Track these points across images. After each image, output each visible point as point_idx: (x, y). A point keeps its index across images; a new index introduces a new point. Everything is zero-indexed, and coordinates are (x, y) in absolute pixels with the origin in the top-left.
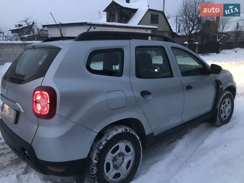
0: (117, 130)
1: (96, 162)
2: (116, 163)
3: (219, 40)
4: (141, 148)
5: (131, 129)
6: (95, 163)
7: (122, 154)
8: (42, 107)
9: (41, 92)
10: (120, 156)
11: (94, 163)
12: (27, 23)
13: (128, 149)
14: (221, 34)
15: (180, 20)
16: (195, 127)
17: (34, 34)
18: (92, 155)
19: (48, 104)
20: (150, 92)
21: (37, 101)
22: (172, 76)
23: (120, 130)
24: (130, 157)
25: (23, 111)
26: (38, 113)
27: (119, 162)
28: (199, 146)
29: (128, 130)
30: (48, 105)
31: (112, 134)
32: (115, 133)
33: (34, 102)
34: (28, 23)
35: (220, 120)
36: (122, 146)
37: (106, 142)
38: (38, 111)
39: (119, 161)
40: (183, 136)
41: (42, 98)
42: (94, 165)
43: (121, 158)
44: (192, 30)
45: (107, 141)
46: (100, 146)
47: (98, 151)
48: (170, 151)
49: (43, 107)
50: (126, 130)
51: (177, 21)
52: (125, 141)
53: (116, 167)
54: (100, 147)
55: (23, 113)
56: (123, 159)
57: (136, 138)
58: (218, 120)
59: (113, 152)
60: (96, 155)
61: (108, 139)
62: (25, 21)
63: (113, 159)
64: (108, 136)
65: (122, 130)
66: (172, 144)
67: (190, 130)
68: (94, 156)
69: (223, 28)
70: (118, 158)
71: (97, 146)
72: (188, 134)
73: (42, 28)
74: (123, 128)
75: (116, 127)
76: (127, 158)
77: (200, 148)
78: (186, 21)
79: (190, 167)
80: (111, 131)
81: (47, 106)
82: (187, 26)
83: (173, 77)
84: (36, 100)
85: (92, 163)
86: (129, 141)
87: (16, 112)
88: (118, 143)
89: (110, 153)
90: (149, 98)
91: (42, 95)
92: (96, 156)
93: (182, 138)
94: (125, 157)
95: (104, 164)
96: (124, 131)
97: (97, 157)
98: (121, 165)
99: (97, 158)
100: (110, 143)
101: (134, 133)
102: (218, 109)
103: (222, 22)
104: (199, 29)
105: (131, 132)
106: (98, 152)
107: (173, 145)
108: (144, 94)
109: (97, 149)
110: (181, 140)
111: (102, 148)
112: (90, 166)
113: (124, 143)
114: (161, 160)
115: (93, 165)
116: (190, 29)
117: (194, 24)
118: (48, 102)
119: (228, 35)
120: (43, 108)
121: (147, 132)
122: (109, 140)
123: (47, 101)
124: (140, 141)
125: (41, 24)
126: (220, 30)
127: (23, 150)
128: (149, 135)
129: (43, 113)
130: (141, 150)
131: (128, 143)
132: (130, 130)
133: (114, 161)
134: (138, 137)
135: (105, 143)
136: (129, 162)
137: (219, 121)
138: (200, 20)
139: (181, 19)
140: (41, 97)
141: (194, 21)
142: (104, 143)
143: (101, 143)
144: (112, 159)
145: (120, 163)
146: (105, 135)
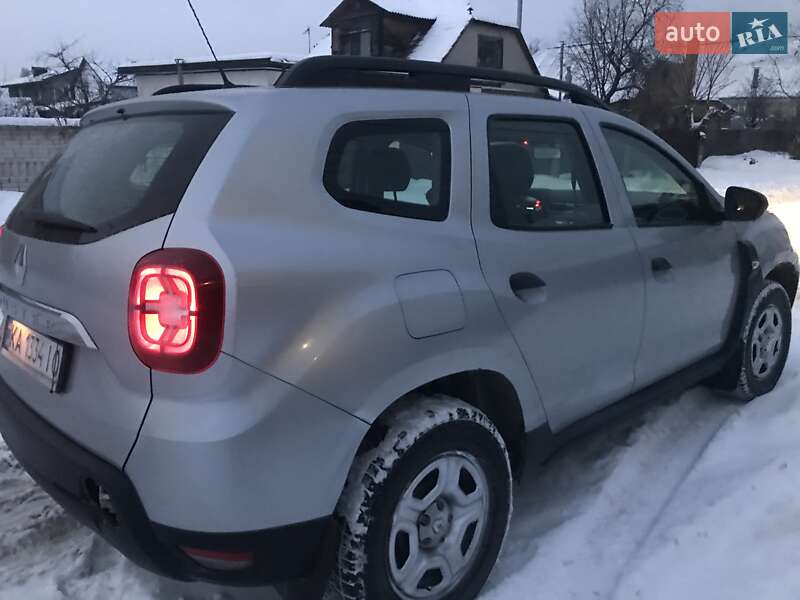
0: (431, 414)
1: (362, 529)
2: (427, 532)
3: (698, 124)
4: (511, 479)
5: (478, 411)
6: (358, 533)
7: (445, 501)
8: (167, 327)
9: (163, 272)
10: (440, 508)
11: (357, 536)
12: (63, 60)
13: (467, 483)
14: (704, 104)
15: (574, 58)
16: (666, 403)
17: (87, 100)
18: (349, 506)
19: (191, 313)
20: (541, 277)
21: (148, 307)
22: (605, 222)
23: (445, 413)
24: (472, 510)
25: (90, 344)
26: (152, 351)
27: (437, 530)
28: (691, 467)
29: (469, 410)
30: (193, 319)
31: (417, 428)
32: (425, 424)
33: (137, 307)
34: (68, 59)
35: (748, 378)
36: (448, 469)
37: (395, 456)
38: (153, 342)
39: (440, 526)
40: (632, 436)
41: (166, 292)
42: (357, 540)
43: (444, 515)
44: (614, 89)
45: (400, 451)
46: (376, 472)
47: (371, 490)
48: (595, 485)
49: (171, 329)
50: (462, 413)
51: (562, 62)
52: (459, 453)
53: (427, 547)
54: (378, 476)
55: (93, 350)
56: (451, 518)
57: (496, 440)
58: (744, 378)
59: (420, 494)
60: (364, 505)
61: (403, 445)
62: (59, 55)
63: (419, 518)
64: (403, 435)
65: (451, 415)
66: (600, 463)
67: (649, 415)
68: (357, 509)
69: (711, 87)
70: (433, 513)
71: (364, 472)
72: (645, 428)
73: (114, 80)
74: (452, 407)
75: (428, 403)
76: (463, 515)
77: (693, 476)
78: (593, 59)
79: (676, 542)
80: (413, 417)
81: (190, 321)
82: (596, 77)
83: (611, 227)
84: (144, 302)
85: (350, 533)
86: (472, 453)
87: (61, 349)
88: (438, 461)
89: (411, 494)
90: (539, 298)
91: (168, 282)
92: (364, 509)
93: (629, 441)
94: (457, 511)
95: (389, 535)
96: (456, 417)
97: (367, 512)
98: (443, 540)
99: (366, 517)
100: (410, 461)
101: (487, 425)
102: (745, 341)
103: (706, 65)
104: (635, 86)
105: (478, 421)
106: (370, 494)
107: (603, 468)
108: (523, 283)
109: (363, 481)
110: (628, 448)
111: (384, 480)
112: (342, 546)
113: (457, 458)
114: (570, 518)
115: (353, 542)
116: (607, 87)
117: (618, 69)
118: (193, 307)
119: (725, 108)
120: (170, 331)
121: (531, 421)
122: (406, 449)
123: (189, 305)
124: (507, 454)
125: (110, 64)
126: (701, 91)
127: (92, 488)
128: (536, 431)
129: (171, 350)
130: (509, 483)
131: (469, 460)
132: (475, 413)
133: (421, 526)
134: (501, 440)
135: (395, 461)
136: (472, 527)
137: (744, 381)
138: (637, 57)
139: (576, 53)
140: (162, 289)
141: (620, 62)
142: (389, 462)
143: (380, 461)
144: (414, 516)
145: (442, 533)
146: (390, 431)
